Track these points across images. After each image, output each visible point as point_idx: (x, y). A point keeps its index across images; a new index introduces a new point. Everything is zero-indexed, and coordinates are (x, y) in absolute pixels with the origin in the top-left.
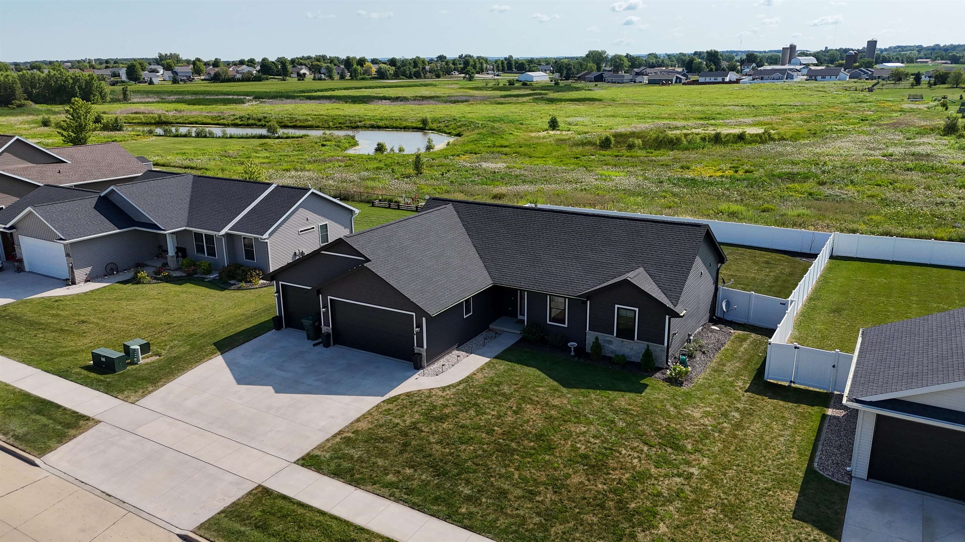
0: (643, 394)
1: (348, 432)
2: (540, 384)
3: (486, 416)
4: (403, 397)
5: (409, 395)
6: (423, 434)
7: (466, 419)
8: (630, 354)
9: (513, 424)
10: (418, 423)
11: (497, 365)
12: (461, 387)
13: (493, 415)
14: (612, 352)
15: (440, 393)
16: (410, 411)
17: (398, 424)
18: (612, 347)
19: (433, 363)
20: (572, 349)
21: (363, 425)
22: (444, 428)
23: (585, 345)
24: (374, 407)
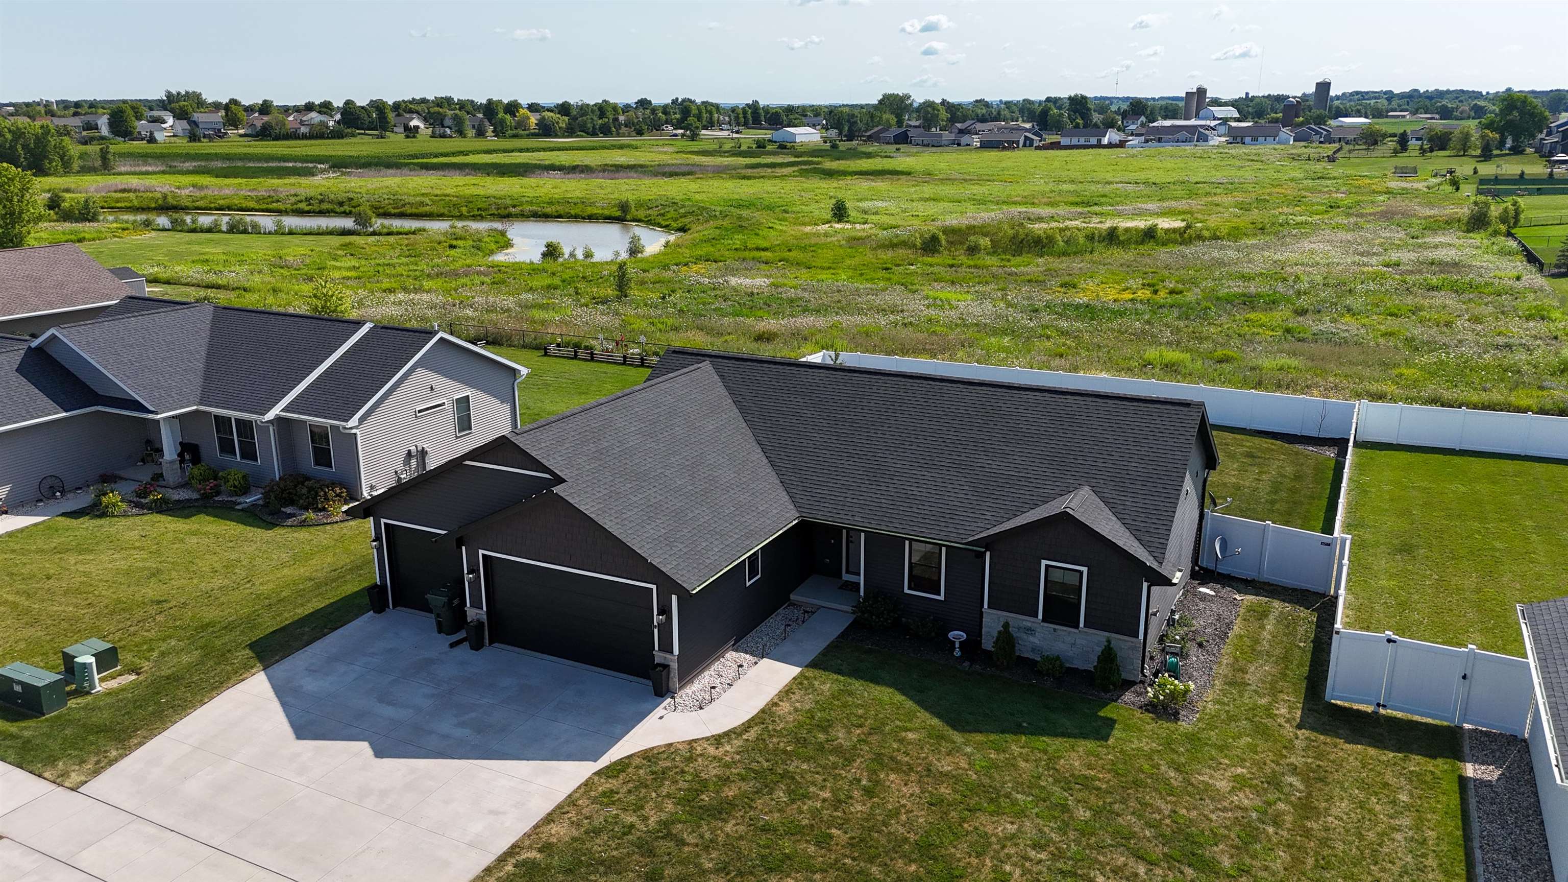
0: (1111, 741)
1: (530, 847)
2: (908, 725)
3: (810, 802)
4: (637, 761)
5: (649, 756)
6: (686, 849)
7: (771, 812)
8: (1071, 654)
9: (867, 820)
10: (673, 823)
11: (816, 683)
12: (752, 735)
13: (824, 800)
14: (1033, 650)
15: (711, 750)
16: (654, 795)
17: (632, 826)
18: (1035, 640)
19: (691, 681)
20: (957, 645)
21: (560, 831)
22: (728, 835)
23: (980, 635)
24: (579, 787)
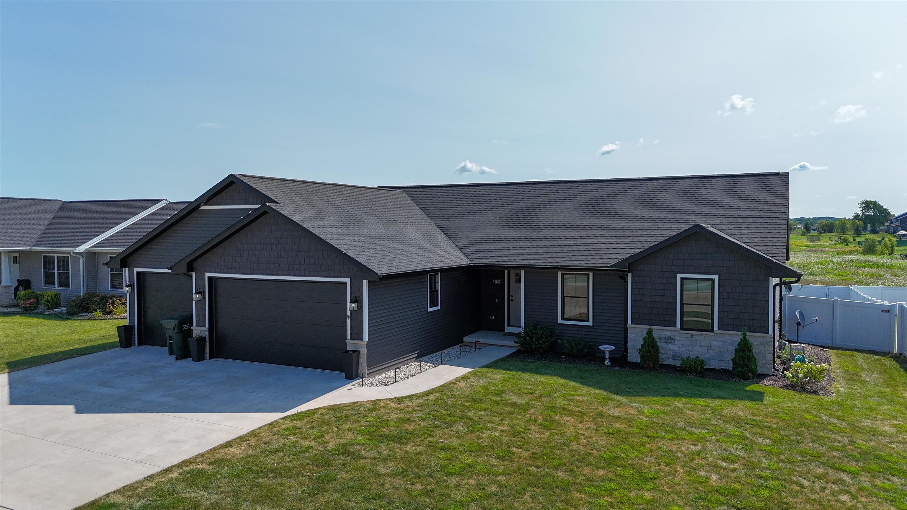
0: (765, 402)
1: (202, 462)
3: (489, 432)
4: (323, 411)
5: (332, 408)
6: (362, 461)
7: (450, 438)
9: (547, 442)
10: (352, 445)
11: (489, 375)
12: (432, 397)
13: (502, 431)
14: (674, 357)
15: (394, 405)
16: (335, 429)
17: (310, 447)
18: (674, 347)
19: (379, 372)
20: (607, 356)
21: (235, 451)
22: (407, 452)
23: (626, 350)
24: (264, 426)
